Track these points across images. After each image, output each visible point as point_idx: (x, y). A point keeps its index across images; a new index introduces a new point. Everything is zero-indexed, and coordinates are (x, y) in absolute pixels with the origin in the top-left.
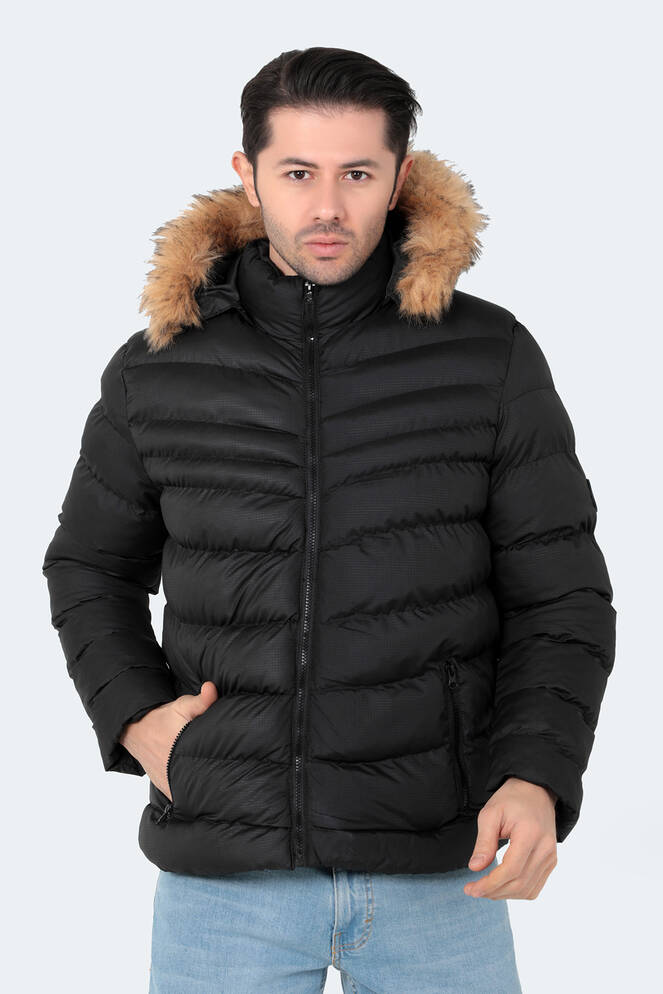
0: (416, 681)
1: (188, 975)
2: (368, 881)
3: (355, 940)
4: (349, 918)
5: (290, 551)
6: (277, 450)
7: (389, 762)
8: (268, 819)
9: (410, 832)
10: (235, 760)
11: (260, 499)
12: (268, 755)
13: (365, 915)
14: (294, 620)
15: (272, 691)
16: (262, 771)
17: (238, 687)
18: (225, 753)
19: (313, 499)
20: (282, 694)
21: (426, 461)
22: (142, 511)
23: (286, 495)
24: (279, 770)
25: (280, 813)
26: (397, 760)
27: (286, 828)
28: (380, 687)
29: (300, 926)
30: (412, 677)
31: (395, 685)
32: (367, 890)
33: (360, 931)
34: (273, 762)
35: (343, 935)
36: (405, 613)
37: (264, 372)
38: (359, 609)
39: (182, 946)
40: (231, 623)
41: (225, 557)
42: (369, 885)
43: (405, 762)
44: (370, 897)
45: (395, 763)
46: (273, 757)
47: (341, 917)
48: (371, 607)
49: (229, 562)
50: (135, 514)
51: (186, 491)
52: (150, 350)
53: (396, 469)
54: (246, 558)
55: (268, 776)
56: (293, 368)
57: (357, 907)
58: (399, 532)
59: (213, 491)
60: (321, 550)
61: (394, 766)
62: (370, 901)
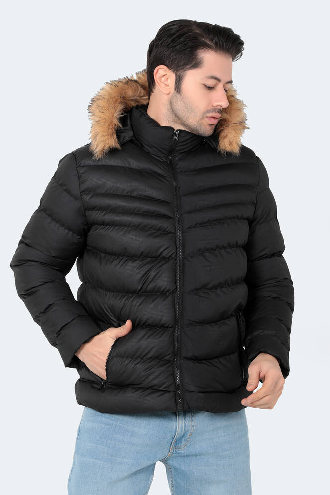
0: (226, 321)
1: (96, 459)
2: (192, 416)
3: (182, 444)
4: (182, 434)
5: (169, 258)
6: (162, 210)
7: (216, 360)
8: (165, 388)
9: (224, 393)
10: (148, 359)
11: (154, 233)
12: (164, 357)
13: (189, 433)
14: (174, 292)
15: (166, 326)
16: (161, 364)
17: (147, 324)
18: (143, 356)
19: (179, 234)
20: (170, 327)
21: (231, 218)
22: (79, 237)
23: (167, 231)
24: (170, 364)
25: (171, 385)
26: (219, 359)
27: (174, 392)
28: (213, 324)
29: (157, 438)
30: (225, 319)
31: (218, 323)
32: (192, 420)
33: (185, 440)
34: (166, 360)
35: (176, 442)
36: (224, 289)
37: (151, 172)
38: (204, 287)
39: (94, 444)
40: (138, 292)
41: (136, 261)
42: (193, 419)
43: (221, 359)
44: (193, 424)
45: (218, 360)
46: (166, 358)
47: (179, 433)
48: (210, 286)
49: (137, 263)
50: (76, 238)
51: (115, 228)
52: (93, 158)
53: (219, 221)
54: (146, 261)
55: (165, 367)
56: (165, 170)
57: (187, 429)
58: (220, 251)
59: (130, 228)
60: (183, 259)
61: (218, 361)
62: (193, 426)
